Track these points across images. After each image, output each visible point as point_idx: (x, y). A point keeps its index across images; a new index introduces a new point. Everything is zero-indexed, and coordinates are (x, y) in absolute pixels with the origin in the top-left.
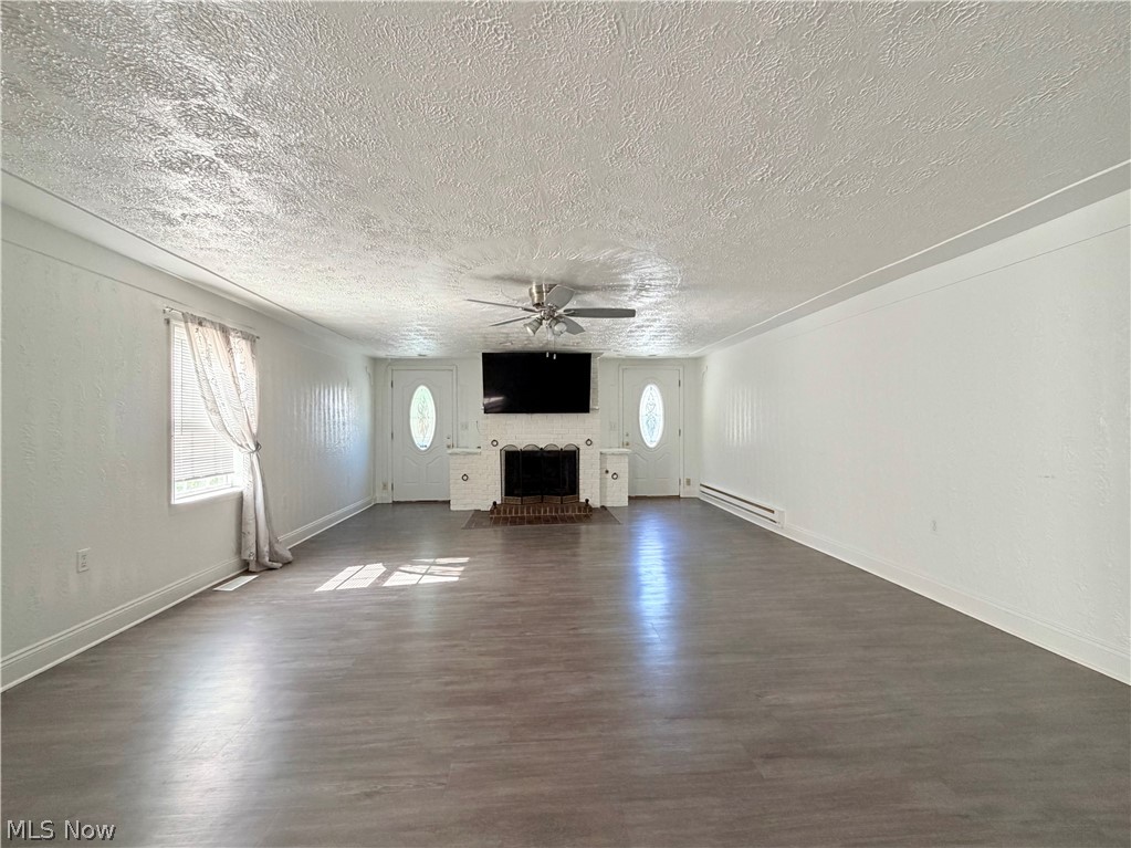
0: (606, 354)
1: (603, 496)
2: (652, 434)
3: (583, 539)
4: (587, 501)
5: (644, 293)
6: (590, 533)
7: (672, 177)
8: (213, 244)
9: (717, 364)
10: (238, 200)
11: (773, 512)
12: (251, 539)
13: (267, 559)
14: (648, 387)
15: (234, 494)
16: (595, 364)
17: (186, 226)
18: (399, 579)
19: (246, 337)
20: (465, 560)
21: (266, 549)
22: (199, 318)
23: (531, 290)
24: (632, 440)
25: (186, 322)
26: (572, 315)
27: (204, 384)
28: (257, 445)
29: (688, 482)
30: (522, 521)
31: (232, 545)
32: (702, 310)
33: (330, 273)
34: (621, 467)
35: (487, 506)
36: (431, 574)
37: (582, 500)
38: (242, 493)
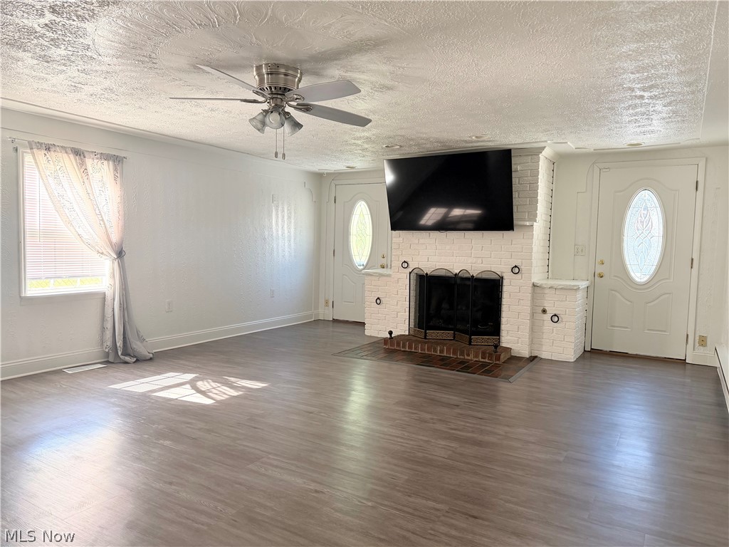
1: (536, 342)
2: (641, 262)
13: (119, 353)
14: (640, 193)
19: (107, 157)
22: (46, 145)
24: (608, 271)
25: (32, 148)
29: (702, 340)
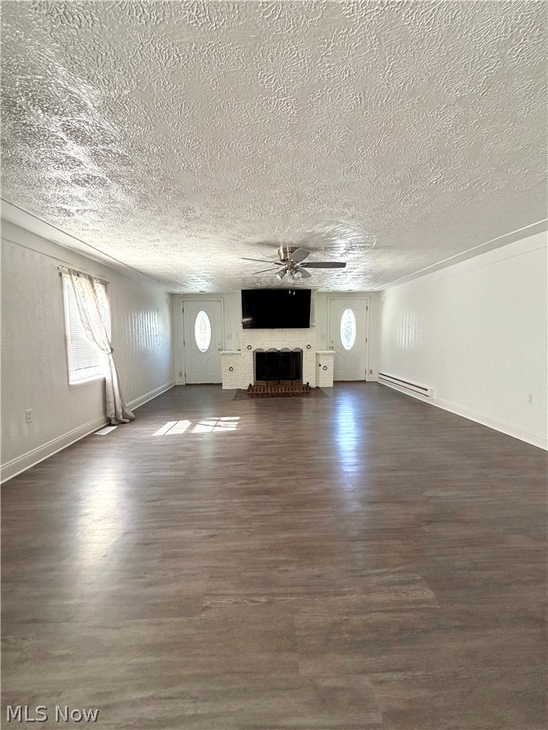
0: (320, 290)
1: (317, 380)
2: (348, 341)
3: (305, 406)
4: (308, 383)
5: (350, 252)
6: (308, 403)
7: (380, 182)
8: (91, 227)
9: (392, 296)
10: (112, 201)
11: (426, 390)
12: (112, 405)
13: (121, 417)
14: (347, 311)
15: (100, 379)
16: (313, 296)
17: (77, 217)
18: (199, 429)
19: (102, 282)
20: (238, 418)
21: (121, 411)
22: (77, 272)
23: (279, 251)
24: (335, 345)
25: (71, 275)
26: (306, 267)
27: (82, 312)
28: (112, 349)
29: (371, 372)
30: (268, 395)
31: (101, 409)
32: (386, 262)
33: (157, 243)
34: (329, 362)
35: (245, 387)
36: (219, 426)
37: (305, 383)
38: (105, 378)
